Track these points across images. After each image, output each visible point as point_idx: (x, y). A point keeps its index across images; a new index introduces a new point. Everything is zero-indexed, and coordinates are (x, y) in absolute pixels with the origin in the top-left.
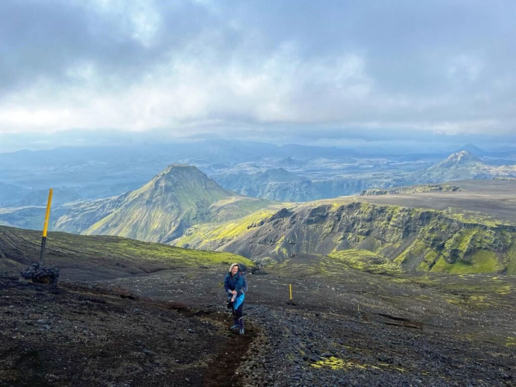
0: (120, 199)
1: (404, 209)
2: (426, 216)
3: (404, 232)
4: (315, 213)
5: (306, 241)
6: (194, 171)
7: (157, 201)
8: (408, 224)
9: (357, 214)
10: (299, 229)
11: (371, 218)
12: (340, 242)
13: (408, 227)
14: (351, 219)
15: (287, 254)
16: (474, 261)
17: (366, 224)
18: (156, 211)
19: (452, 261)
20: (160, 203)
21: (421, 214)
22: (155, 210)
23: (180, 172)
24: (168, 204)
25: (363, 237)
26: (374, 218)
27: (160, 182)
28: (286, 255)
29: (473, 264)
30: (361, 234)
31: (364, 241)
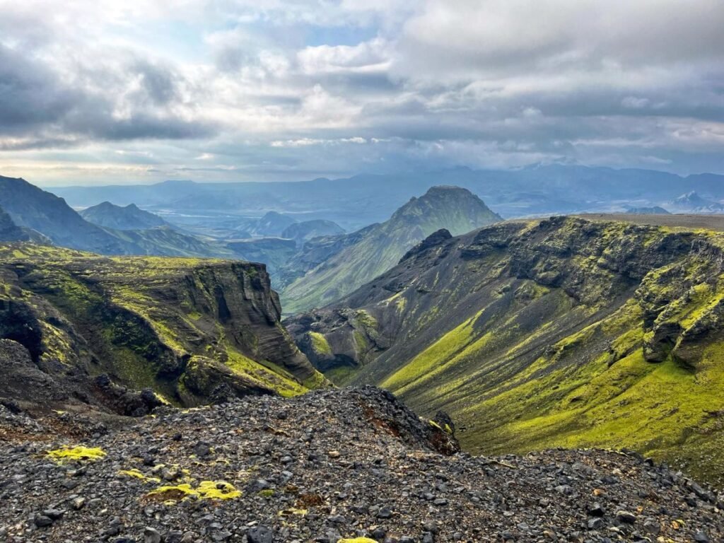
0: (361, 234)
1: (632, 227)
2: (676, 244)
3: (617, 283)
4: (484, 238)
5: (447, 291)
6: (463, 196)
7: (394, 237)
8: (630, 263)
9: (547, 241)
10: (448, 268)
11: (569, 249)
12: (500, 296)
13: (631, 268)
14: (535, 250)
15: (402, 309)
16: (705, 361)
17: (558, 261)
18: (390, 250)
19: (653, 356)
20: (398, 239)
21: (666, 239)
22: (389, 248)
23: (441, 197)
24: (408, 240)
25: (545, 290)
26: (576, 249)
27: (405, 210)
28: (400, 309)
29: (699, 370)
30: (542, 282)
31: (545, 296)
